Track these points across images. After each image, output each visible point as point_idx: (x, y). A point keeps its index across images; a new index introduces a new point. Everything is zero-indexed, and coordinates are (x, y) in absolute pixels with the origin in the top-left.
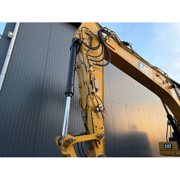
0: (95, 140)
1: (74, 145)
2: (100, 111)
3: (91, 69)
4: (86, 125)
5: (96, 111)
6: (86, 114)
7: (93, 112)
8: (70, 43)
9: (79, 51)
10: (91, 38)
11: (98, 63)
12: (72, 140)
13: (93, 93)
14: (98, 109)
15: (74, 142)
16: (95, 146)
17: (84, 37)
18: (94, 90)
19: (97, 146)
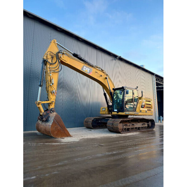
0: (51, 103)
1: (41, 104)
2: (53, 93)
3: (51, 75)
4: (48, 98)
5: (52, 93)
6: (48, 93)
7: (50, 93)
8: (41, 61)
9: (46, 64)
10: (52, 57)
11: (54, 71)
12: (40, 102)
13: (51, 86)
14: (52, 92)
15: (41, 103)
16: (50, 105)
17: (48, 58)
18: (52, 84)
19: (51, 105)
